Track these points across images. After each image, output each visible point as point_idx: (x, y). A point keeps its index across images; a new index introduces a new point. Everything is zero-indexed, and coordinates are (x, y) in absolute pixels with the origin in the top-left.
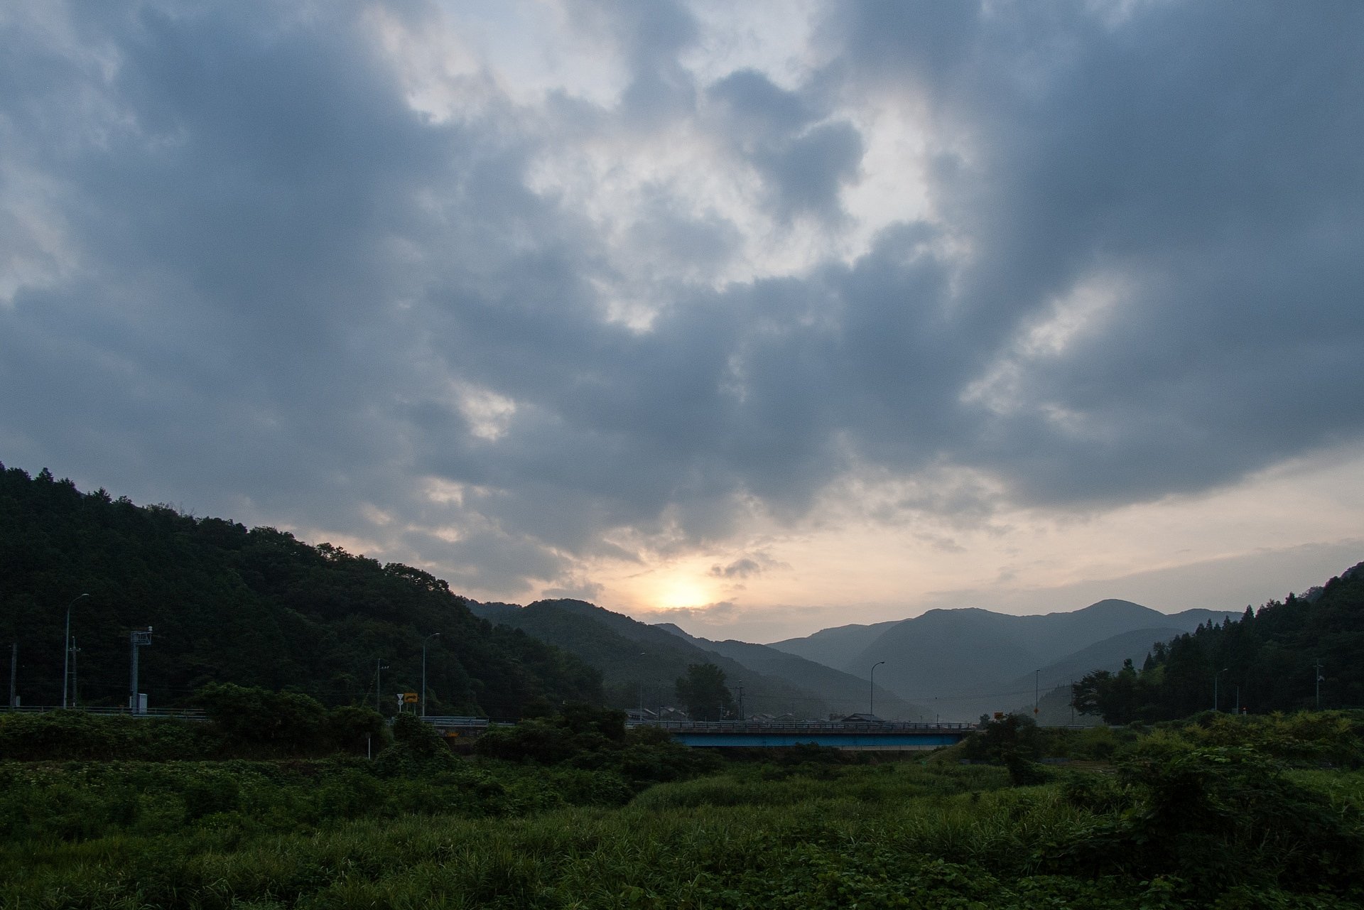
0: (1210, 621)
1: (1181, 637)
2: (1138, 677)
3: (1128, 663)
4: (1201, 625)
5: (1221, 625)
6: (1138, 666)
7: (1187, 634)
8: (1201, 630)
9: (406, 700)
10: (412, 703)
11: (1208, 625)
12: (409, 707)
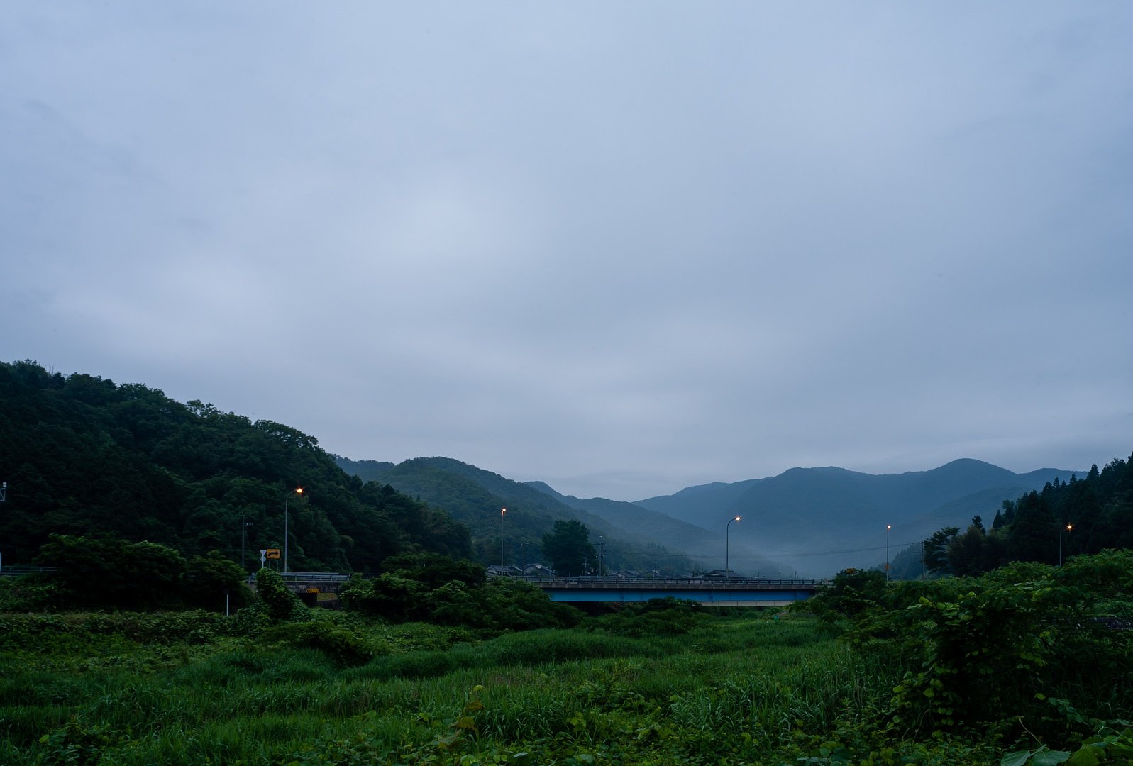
0: (1057, 480)
1: (1029, 495)
2: (987, 534)
3: (977, 520)
4: (1048, 484)
5: (1068, 484)
7: (1035, 492)
8: (1048, 488)
9: (268, 557)
10: (274, 559)
11: (1055, 484)
12: (271, 563)
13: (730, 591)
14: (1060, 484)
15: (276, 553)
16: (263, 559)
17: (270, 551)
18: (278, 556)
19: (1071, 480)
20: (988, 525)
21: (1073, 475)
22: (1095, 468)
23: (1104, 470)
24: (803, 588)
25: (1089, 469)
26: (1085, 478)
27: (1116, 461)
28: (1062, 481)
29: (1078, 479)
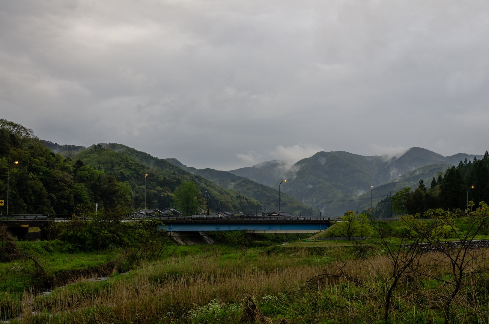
0: (466, 160)
1: (450, 168)
2: (427, 191)
3: (422, 182)
4: (461, 162)
5: (472, 162)
6: (428, 185)
7: (454, 166)
8: (461, 164)
10: (1, 206)
11: (465, 162)
13: (281, 224)
14: (468, 162)
21: (475, 158)
28: (469, 161)
29: (477, 160)
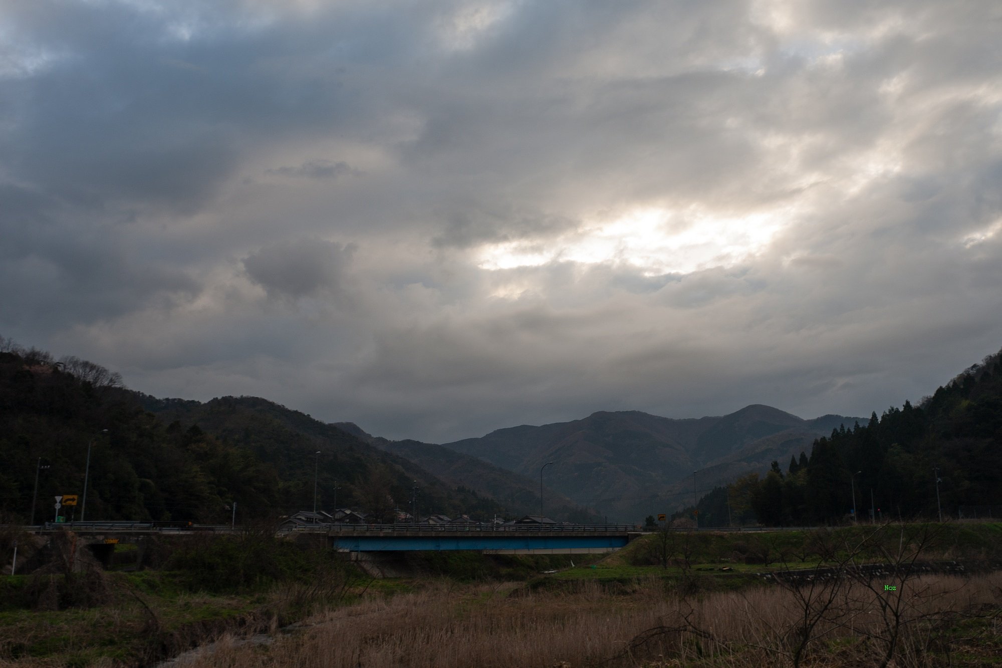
0: (842, 426)
2: (785, 478)
3: (775, 464)
4: (835, 429)
5: (852, 430)
6: (785, 468)
8: (835, 434)
9: (64, 504)
10: (71, 507)
11: (841, 430)
12: (67, 512)
13: (546, 539)
14: (846, 430)
15: (73, 500)
16: (58, 506)
17: (66, 497)
18: (74, 503)
19: (855, 427)
20: (785, 470)
21: (857, 422)
22: (874, 415)
23: (883, 417)
24: (618, 534)
25: (870, 417)
26: (867, 425)
27: (893, 409)
28: (847, 428)
29: (861, 426)
